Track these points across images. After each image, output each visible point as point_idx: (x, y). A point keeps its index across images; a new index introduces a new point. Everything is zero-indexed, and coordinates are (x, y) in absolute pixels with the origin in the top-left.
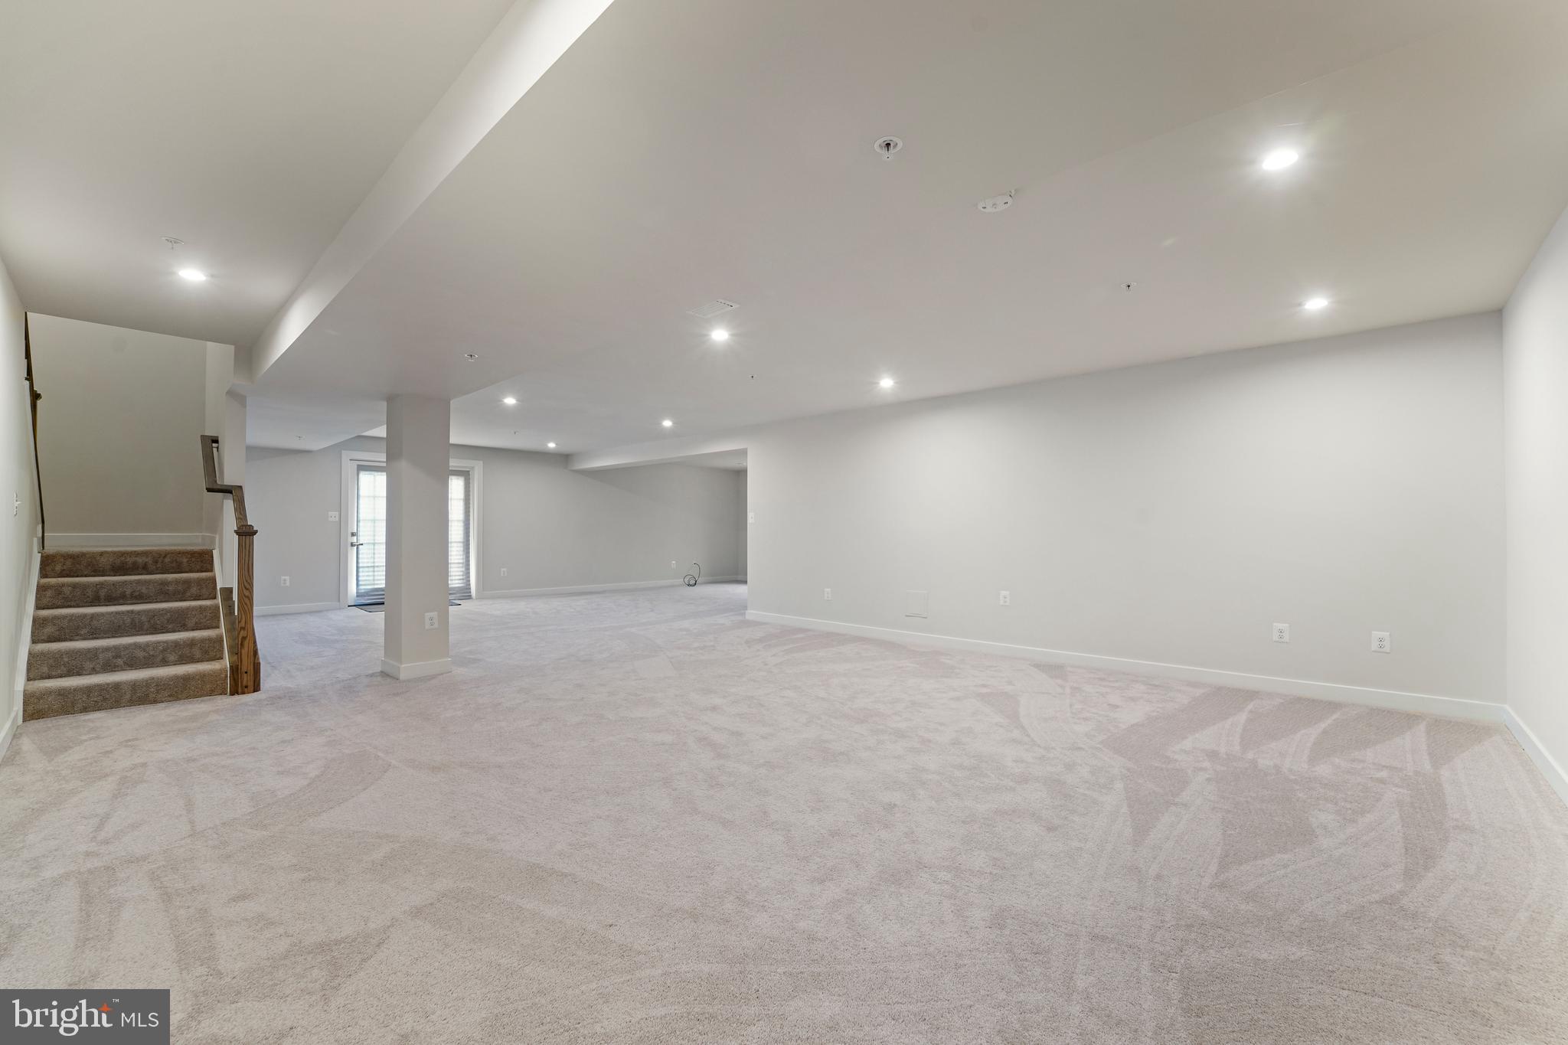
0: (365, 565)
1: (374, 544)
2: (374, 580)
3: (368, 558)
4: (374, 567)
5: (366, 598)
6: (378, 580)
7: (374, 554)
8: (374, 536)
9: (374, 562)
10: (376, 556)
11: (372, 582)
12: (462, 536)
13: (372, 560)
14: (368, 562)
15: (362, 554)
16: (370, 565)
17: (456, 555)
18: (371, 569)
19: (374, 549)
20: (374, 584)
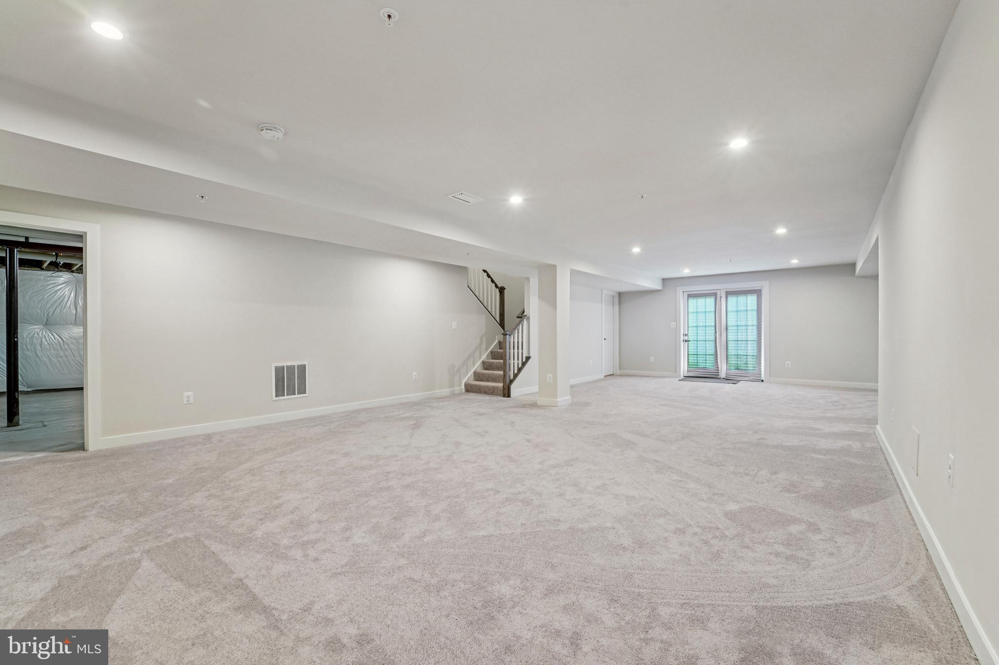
0: (692, 353)
1: (697, 341)
2: (697, 363)
3: (694, 349)
4: (697, 354)
5: (692, 373)
6: (700, 363)
7: (697, 347)
8: (697, 336)
9: (697, 352)
10: (698, 348)
11: (696, 364)
12: (756, 336)
13: (696, 351)
14: (694, 352)
15: (691, 346)
16: (695, 353)
17: (751, 350)
18: (696, 356)
19: (697, 344)
20: (697, 365)
